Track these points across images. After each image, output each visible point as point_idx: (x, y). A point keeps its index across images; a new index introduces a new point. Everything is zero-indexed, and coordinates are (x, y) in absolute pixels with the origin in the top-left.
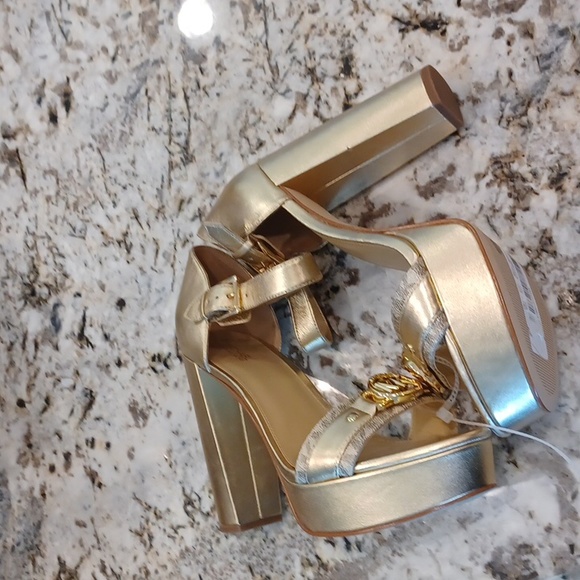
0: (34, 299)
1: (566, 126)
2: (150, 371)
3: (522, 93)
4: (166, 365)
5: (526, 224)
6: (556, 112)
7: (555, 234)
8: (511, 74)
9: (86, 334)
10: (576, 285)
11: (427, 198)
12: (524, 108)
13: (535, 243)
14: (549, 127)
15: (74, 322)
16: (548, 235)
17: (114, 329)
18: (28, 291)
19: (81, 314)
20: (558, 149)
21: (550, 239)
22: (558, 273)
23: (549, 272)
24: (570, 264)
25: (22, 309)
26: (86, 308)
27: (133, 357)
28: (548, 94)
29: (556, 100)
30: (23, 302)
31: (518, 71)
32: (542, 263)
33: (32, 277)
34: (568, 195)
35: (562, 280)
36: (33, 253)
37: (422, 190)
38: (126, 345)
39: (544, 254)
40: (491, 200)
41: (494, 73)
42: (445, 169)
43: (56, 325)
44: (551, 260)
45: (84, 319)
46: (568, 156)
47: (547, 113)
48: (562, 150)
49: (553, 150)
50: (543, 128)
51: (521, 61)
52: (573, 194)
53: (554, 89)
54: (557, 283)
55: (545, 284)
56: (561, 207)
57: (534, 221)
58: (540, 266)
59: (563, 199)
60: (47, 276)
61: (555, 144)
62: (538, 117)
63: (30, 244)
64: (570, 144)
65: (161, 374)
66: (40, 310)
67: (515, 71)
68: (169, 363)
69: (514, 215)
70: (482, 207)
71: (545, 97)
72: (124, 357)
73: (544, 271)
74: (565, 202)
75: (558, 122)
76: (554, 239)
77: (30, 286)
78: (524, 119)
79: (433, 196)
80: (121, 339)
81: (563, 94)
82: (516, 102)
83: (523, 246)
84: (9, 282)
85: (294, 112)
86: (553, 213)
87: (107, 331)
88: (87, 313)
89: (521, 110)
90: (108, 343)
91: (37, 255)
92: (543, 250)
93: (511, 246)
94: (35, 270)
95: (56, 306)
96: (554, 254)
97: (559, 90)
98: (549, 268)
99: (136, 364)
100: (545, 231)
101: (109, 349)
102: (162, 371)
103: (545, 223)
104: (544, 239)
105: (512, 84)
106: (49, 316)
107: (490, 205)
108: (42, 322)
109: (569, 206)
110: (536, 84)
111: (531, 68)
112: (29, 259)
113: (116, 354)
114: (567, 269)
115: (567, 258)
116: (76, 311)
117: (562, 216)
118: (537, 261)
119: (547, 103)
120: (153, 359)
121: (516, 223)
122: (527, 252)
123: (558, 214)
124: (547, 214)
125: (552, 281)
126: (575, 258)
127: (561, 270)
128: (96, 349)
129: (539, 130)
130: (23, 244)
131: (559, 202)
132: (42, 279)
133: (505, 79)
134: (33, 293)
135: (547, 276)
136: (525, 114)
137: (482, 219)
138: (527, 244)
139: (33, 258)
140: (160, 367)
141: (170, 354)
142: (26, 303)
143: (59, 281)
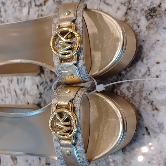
10: (151, 5)
22: (141, 5)
23: (137, 7)
32: (133, 5)
35: (144, 7)
54: (142, 10)
55: (137, 13)
58: (132, 7)
73: (134, 8)
83: (122, 4)
85: (29, 11)
93: (117, 7)
98: (136, 5)
118: (130, 6)
122: (125, 5)
125: (139, 10)
127: (142, 3)
135: (137, 9)
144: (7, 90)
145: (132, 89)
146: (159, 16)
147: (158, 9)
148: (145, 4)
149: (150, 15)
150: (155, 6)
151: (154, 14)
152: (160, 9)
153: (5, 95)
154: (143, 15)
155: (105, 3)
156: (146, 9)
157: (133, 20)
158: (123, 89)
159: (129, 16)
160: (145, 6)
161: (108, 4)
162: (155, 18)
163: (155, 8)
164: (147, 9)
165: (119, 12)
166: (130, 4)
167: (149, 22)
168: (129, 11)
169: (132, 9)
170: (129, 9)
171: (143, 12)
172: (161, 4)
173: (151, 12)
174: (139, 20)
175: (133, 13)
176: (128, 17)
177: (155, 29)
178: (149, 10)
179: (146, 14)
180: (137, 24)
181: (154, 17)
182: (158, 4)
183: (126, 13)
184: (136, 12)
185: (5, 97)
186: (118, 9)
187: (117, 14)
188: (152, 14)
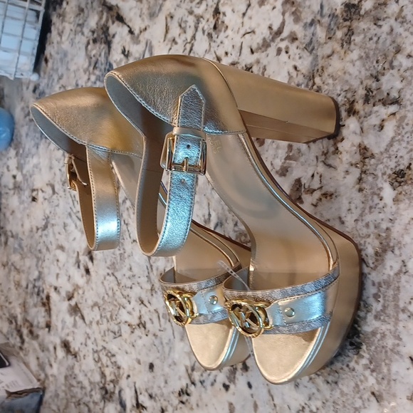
0: (108, 396)
1: (339, 73)
2: (181, 405)
3: (306, 73)
4: (188, 395)
5: (347, 149)
6: (330, 70)
7: (366, 143)
8: (295, 68)
9: (140, 402)
10: (396, 167)
11: (285, 175)
12: (312, 81)
13: (358, 157)
14: (330, 81)
15: (132, 397)
16: (363, 147)
17: (152, 387)
18: (104, 392)
19: (133, 389)
20: (342, 90)
21: (365, 148)
22: (381, 166)
23: (375, 170)
24: (385, 155)
25: (104, 407)
26: (135, 383)
27: (169, 401)
28: (321, 63)
29: (327, 63)
30: (103, 402)
31: (298, 64)
32: (369, 167)
33: (103, 382)
34: (362, 113)
35: (386, 169)
36: (99, 365)
37: (280, 172)
38: (162, 395)
39: (367, 160)
40: (320, 149)
41: (287, 74)
42: (286, 150)
43: (123, 405)
44: (373, 161)
45: (136, 392)
46: (349, 89)
47: (326, 74)
48: (345, 89)
49: (339, 92)
50: (328, 84)
51: (297, 57)
52: (364, 110)
53: (323, 58)
54: (384, 174)
55: (377, 180)
56: (362, 123)
57: (350, 144)
58: (368, 170)
59: (360, 118)
60: (110, 375)
61: (339, 88)
62: (322, 80)
63: (97, 359)
64: (347, 81)
65: (187, 403)
66: (113, 401)
67: (297, 64)
68: (189, 392)
69: (337, 149)
70: (317, 158)
71: (320, 66)
72: (164, 404)
73: (371, 171)
74: (362, 119)
75: (334, 74)
76: (368, 146)
77: (104, 388)
78: (315, 87)
79: (287, 171)
80: (159, 392)
81: (329, 56)
82: (306, 81)
83: (352, 165)
84: (93, 393)
86: (358, 131)
87: (150, 392)
88: (137, 386)
89: (311, 84)
90: (153, 400)
91: (102, 364)
92: (365, 158)
93: (345, 170)
94: (103, 375)
95: (120, 392)
96: (372, 156)
97: (325, 56)
98: (374, 167)
99: (172, 405)
100: (360, 145)
101: (155, 404)
102: (187, 400)
103: (357, 140)
104: (362, 151)
105: (299, 73)
106: (118, 402)
107: (321, 153)
108: (116, 409)
109: (366, 119)
110: (312, 63)
111: (305, 56)
112: (99, 370)
113: (159, 405)
114: (385, 160)
115: (382, 153)
116: (130, 388)
117: (364, 129)
118: (365, 168)
119: (323, 68)
120: (180, 395)
121: (341, 153)
122: (357, 167)
123: (362, 129)
124: (356, 134)
125: (380, 175)
126: (386, 149)
127: (382, 163)
128: (148, 409)
129: (326, 87)
130: (93, 361)
131: (359, 121)
132: (109, 378)
133: (294, 73)
134: (107, 392)
135: (375, 173)
136: (314, 84)
137: (321, 165)
138: (354, 162)
139: (100, 368)
140: (185, 398)
141: (187, 384)
142: (105, 402)
143: (117, 374)
144: (163, 317)
145: (382, 296)
146: (410, 182)
147: (408, 172)
148: (387, 165)
149: (397, 181)
150: (402, 167)
151: (402, 179)
152: (410, 172)
153: (160, 326)
154: (386, 181)
155: (325, 163)
156: (389, 172)
157: (371, 189)
158: (368, 297)
159: (365, 182)
160: (387, 167)
161: (330, 166)
162: (404, 185)
163: (402, 170)
164: (391, 172)
165: (348, 176)
166: (364, 165)
167: (396, 192)
168: (363, 176)
169: (367, 172)
170: (364, 172)
171: (385, 177)
172: (410, 164)
173: (398, 176)
174: (380, 189)
175: (370, 178)
176: (364, 185)
177: (407, 201)
178: (394, 173)
179: (390, 180)
180: (379, 195)
181: (402, 184)
182: (407, 165)
183: (360, 180)
184: (375, 176)
185: (160, 330)
186: (347, 172)
187: (346, 180)
188: (399, 180)
